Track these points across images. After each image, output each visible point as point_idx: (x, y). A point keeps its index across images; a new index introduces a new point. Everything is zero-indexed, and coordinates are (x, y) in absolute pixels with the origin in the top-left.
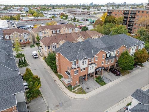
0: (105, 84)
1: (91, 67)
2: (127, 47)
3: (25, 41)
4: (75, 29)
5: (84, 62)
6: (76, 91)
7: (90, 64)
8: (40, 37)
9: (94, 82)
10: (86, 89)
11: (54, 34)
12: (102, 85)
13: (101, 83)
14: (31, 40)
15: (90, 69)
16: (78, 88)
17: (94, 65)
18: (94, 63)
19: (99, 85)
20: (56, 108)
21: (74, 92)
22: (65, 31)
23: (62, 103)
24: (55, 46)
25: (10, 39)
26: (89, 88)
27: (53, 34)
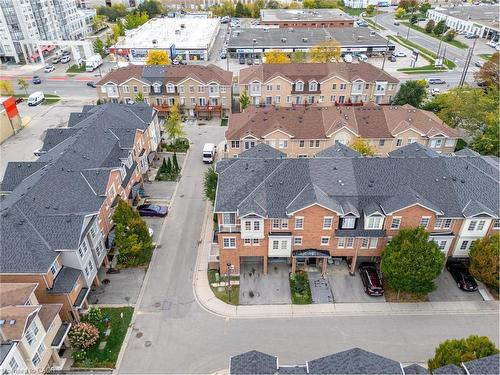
0: (309, 301)
1: (276, 243)
2: (438, 214)
3: (213, 104)
4: (378, 83)
5: (252, 225)
6: (220, 290)
7: (274, 234)
8: (254, 98)
9: (283, 284)
10: (247, 295)
11: (299, 93)
12: (296, 301)
13: (298, 295)
14: (226, 104)
15: (276, 247)
16: (232, 283)
17: (289, 240)
18: (290, 234)
19: (287, 298)
20: (151, 309)
21: (214, 290)
22: (338, 87)
23: (171, 304)
24: (252, 143)
25: (177, 93)
26: (256, 295)
27: (294, 92)
